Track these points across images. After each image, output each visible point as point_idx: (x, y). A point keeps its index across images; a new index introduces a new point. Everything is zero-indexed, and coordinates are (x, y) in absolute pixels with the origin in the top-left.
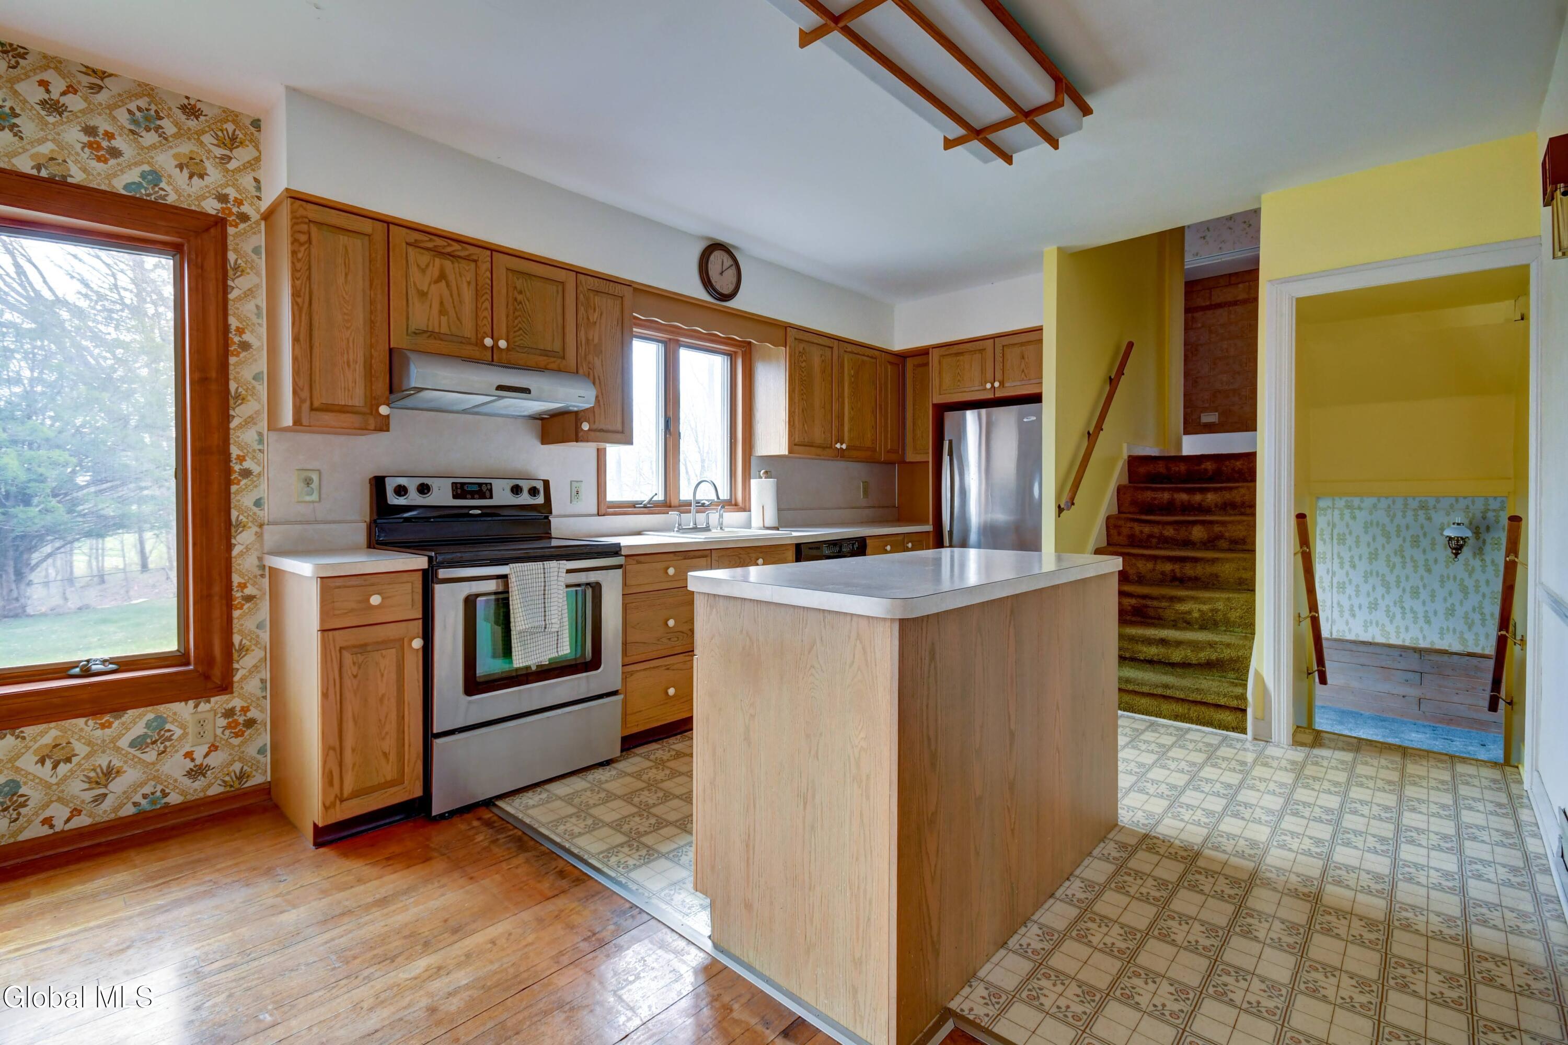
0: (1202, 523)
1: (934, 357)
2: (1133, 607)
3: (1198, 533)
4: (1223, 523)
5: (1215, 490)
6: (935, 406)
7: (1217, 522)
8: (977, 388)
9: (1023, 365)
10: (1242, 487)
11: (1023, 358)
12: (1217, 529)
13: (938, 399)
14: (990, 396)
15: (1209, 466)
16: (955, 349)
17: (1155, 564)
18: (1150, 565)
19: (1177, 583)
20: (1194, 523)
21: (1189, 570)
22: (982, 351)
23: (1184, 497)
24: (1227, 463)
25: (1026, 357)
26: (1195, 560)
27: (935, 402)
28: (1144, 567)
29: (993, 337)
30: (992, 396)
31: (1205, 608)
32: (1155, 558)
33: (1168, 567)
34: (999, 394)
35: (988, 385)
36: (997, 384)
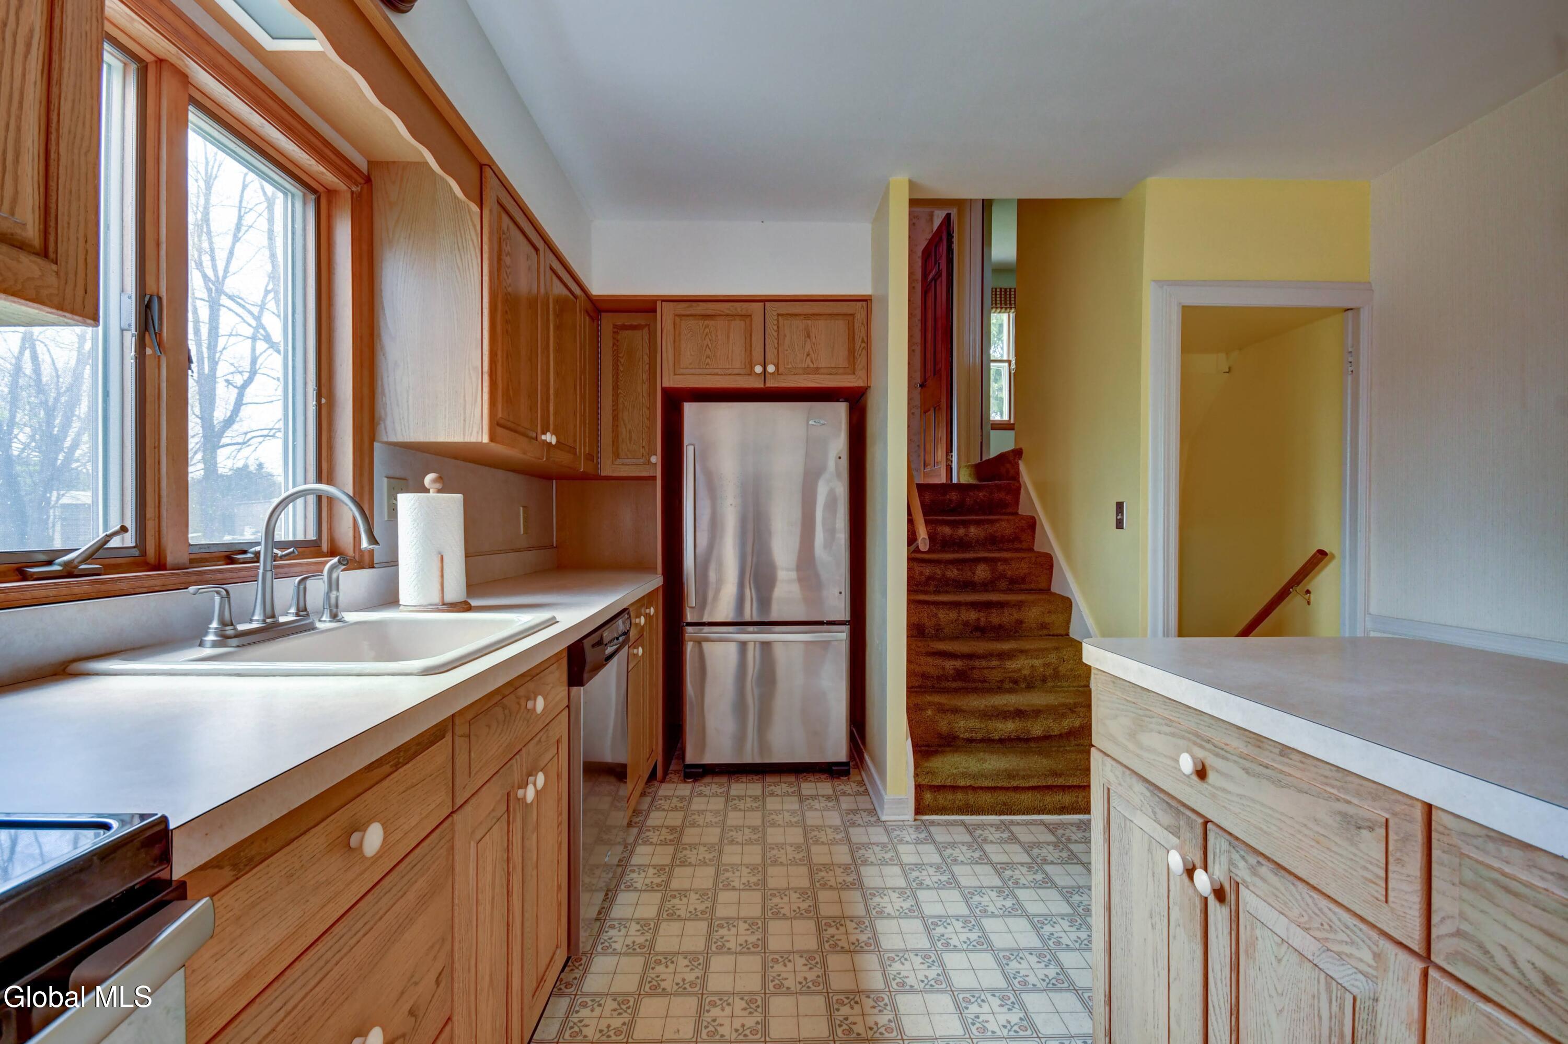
0: (985, 560)
1: (666, 315)
2: (955, 669)
3: (982, 572)
4: (1005, 561)
5: (978, 523)
6: (664, 390)
7: (999, 559)
8: (736, 371)
9: (808, 347)
10: (1001, 520)
11: (809, 336)
12: (1001, 567)
13: (670, 381)
14: (759, 384)
15: (954, 496)
16: (701, 308)
17: (959, 613)
18: (953, 615)
19: (978, 634)
20: (978, 561)
21: (996, 618)
22: (747, 317)
23: (947, 530)
24: (971, 494)
25: (812, 335)
26: (1001, 605)
27: (666, 384)
28: (945, 616)
29: (764, 300)
30: (762, 386)
31: (1037, 662)
32: (956, 605)
33: (972, 615)
34: (771, 383)
35: (758, 369)
36: (771, 369)
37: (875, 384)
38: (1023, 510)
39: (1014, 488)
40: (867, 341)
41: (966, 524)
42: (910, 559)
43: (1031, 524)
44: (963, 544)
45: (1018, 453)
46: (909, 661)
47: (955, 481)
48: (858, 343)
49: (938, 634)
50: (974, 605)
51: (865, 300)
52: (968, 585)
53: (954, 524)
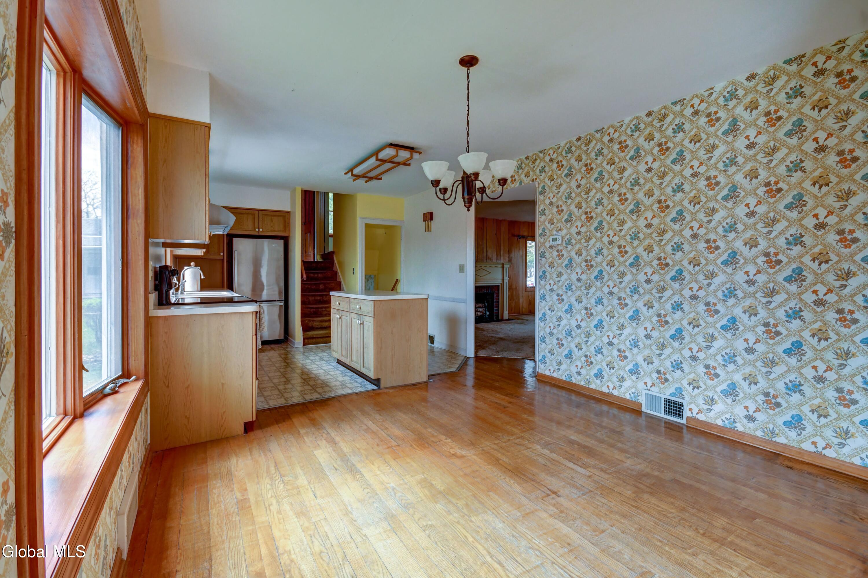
2: (313, 311)
3: (321, 287)
4: (329, 283)
5: (321, 273)
7: (327, 283)
8: (250, 230)
9: (272, 224)
11: (273, 222)
12: (327, 285)
15: (314, 265)
18: (313, 298)
22: (253, 214)
23: (312, 275)
24: (320, 264)
27: (228, 233)
28: (311, 298)
29: (259, 210)
30: (258, 234)
32: (314, 295)
34: (261, 234)
35: (257, 230)
36: (261, 230)
37: (291, 235)
38: (334, 269)
39: (332, 262)
40: (289, 223)
41: (318, 273)
42: (301, 283)
43: (336, 273)
44: (316, 279)
45: (333, 253)
46: (301, 310)
47: (316, 260)
48: (287, 224)
49: (310, 303)
50: (320, 296)
51: (289, 212)
52: (318, 290)
53: (314, 273)
